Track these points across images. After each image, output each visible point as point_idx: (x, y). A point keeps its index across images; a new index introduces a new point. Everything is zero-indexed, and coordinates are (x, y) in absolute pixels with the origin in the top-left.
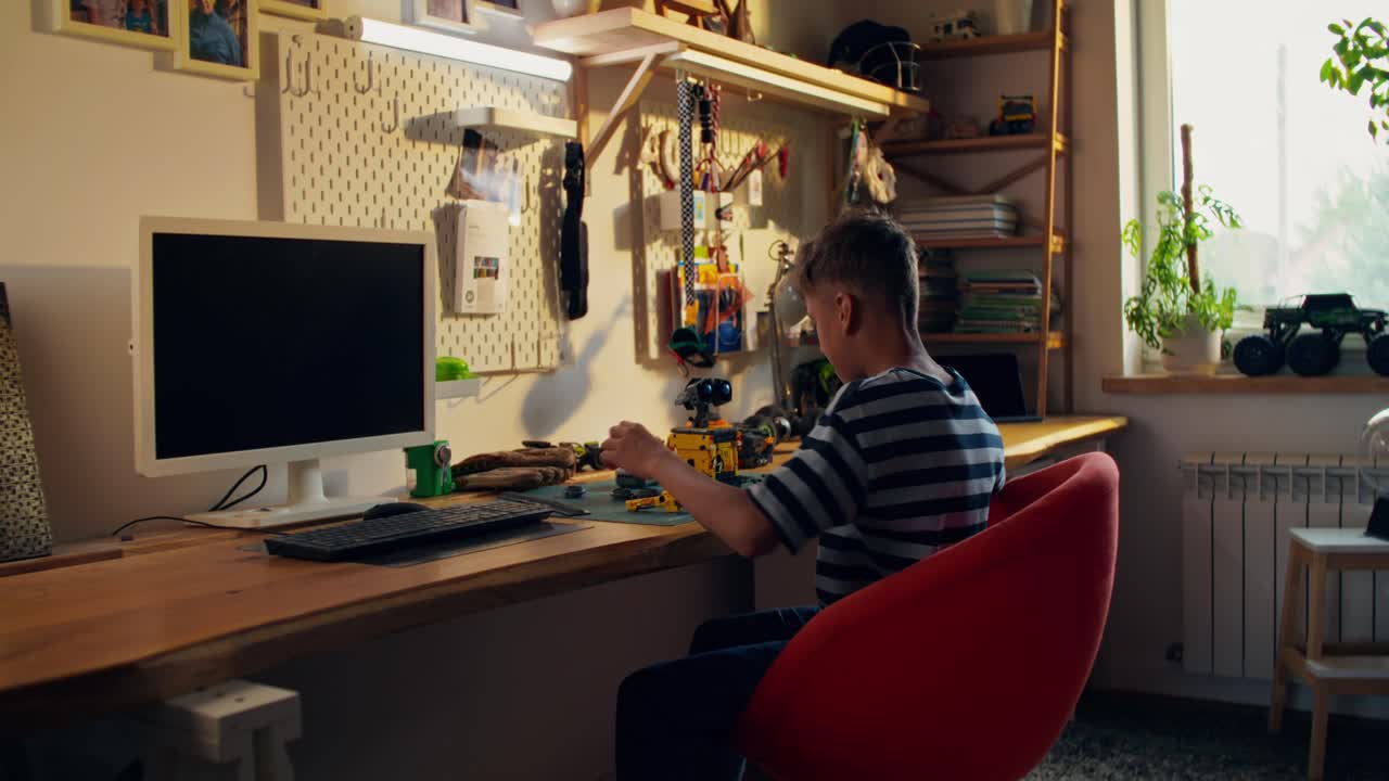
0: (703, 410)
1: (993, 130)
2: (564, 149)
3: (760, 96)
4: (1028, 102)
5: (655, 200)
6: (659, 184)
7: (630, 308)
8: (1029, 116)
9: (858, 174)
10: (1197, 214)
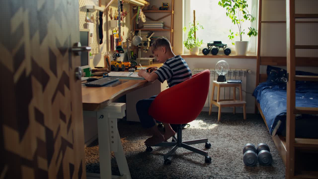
0: (116, 58)
1: (160, 9)
2: (99, 12)
3: (128, 3)
4: (167, 4)
5: (110, 21)
6: (110, 19)
7: (106, 42)
8: (167, 7)
9: (140, 17)
10: (196, 26)
